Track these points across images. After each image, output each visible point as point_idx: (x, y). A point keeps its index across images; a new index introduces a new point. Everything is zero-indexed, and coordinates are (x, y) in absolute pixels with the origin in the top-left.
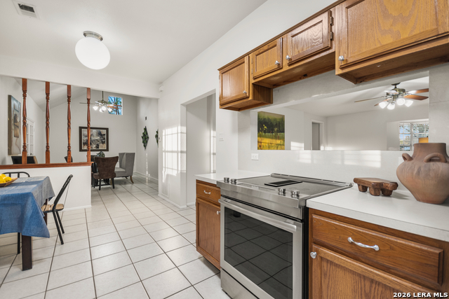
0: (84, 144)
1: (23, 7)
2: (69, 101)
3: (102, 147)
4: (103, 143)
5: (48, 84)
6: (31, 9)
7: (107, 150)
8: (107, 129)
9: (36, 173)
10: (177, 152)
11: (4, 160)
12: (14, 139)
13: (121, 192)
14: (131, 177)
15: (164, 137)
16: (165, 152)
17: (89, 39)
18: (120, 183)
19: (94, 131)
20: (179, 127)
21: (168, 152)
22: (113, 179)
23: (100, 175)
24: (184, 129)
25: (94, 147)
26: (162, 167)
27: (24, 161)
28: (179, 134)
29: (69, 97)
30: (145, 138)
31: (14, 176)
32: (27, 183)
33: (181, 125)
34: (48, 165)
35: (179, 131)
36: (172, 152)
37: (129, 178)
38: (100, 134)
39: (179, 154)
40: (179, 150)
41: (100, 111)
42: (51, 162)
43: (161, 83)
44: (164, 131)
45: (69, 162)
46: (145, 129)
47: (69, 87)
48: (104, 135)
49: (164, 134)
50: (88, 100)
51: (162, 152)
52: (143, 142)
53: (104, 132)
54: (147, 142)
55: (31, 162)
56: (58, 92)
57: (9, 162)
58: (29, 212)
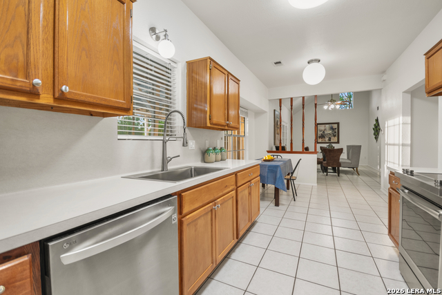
0: (320, 137)
1: (276, 63)
2: (303, 108)
3: (334, 139)
4: (334, 136)
5: (292, 99)
6: (280, 62)
7: (338, 142)
8: (338, 124)
9: (285, 156)
10: (399, 145)
11: (272, 148)
12: (277, 135)
13: (344, 180)
14: (357, 168)
15: (386, 129)
16: (388, 144)
17: (312, 64)
18: (346, 172)
19: (327, 126)
20: (401, 118)
21: (390, 145)
22: (338, 168)
23: (327, 163)
24: (408, 119)
25: (327, 139)
26: (385, 161)
27: (280, 149)
28: (401, 125)
29: (303, 105)
30: (377, 130)
31: (275, 157)
32: (279, 161)
33: (403, 116)
34: (292, 152)
35: (401, 122)
36: (394, 145)
37: (355, 170)
38: (332, 129)
39: (401, 147)
40: (401, 143)
41: (330, 109)
42: (294, 150)
43: (384, 72)
44: (386, 123)
45: (306, 150)
46: (377, 120)
47: (303, 98)
48: (335, 129)
49: (386, 126)
50: (316, 104)
51: (385, 144)
52: (375, 134)
53: (335, 126)
54: (378, 134)
55: (283, 150)
56: (297, 103)
57: (274, 149)
58: (278, 176)
